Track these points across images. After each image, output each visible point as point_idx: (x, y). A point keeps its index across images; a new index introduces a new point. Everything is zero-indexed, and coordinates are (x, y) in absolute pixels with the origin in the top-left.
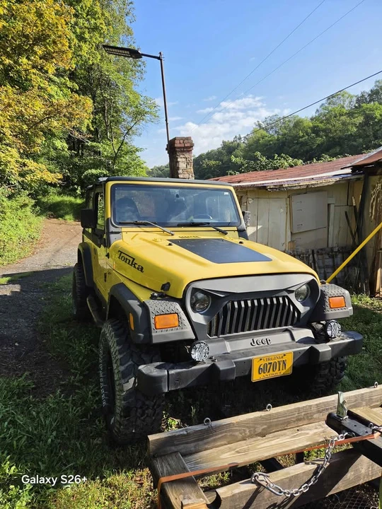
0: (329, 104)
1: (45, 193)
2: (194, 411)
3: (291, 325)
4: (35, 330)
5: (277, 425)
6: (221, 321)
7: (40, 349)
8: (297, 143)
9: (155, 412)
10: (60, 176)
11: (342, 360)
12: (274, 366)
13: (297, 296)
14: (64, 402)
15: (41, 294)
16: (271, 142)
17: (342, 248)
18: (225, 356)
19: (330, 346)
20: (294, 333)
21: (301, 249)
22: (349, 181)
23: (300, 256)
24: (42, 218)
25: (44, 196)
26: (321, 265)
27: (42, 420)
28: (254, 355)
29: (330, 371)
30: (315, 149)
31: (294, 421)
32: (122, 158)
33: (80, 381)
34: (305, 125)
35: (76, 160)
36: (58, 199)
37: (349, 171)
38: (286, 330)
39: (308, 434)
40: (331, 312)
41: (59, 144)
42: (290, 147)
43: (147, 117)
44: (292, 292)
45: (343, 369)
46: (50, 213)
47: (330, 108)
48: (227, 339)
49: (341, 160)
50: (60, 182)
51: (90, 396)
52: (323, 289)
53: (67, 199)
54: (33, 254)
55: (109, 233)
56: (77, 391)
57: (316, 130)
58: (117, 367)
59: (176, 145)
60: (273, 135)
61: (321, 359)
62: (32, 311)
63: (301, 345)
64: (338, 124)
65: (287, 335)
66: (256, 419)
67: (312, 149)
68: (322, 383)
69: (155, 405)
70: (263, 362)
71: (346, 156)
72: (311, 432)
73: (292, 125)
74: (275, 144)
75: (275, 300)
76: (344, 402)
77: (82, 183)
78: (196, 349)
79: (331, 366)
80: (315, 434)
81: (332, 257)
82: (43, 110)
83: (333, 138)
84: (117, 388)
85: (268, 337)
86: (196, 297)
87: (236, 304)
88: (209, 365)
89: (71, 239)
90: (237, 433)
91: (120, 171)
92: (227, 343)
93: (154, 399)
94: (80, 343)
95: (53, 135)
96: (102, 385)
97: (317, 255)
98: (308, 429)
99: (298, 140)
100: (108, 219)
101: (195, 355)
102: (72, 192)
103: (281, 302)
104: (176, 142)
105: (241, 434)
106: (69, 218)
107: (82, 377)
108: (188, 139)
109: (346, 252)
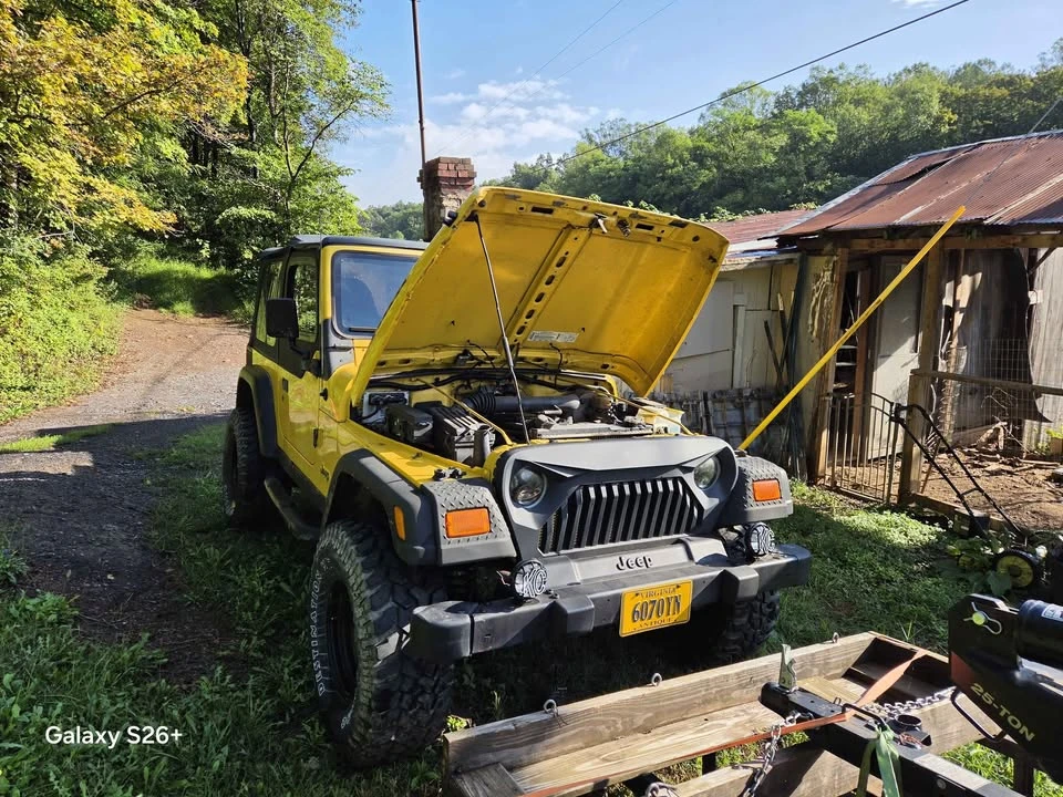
0: (725, 105)
1: (130, 252)
2: (498, 699)
3: (687, 531)
4: (144, 548)
5: (670, 711)
6: (565, 523)
7: (162, 587)
8: (663, 179)
9: (435, 701)
10: (171, 217)
11: (773, 598)
12: (658, 607)
13: (697, 479)
14: (233, 691)
15: (142, 473)
16: (612, 174)
17: (759, 390)
18: (572, 590)
19: (757, 570)
20: (692, 546)
21: (684, 391)
22: (772, 264)
23: (681, 403)
24: (123, 308)
25: (127, 258)
26: (720, 422)
27: (193, 725)
28: (625, 586)
29: (750, 620)
30: (696, 193)
31: (699, 704)
32: (307, 187)
33: (261, 649)
34: (678, 143)
35: (205, 184)
36: (157, 266)
37: (773, 243)
38: (678, 541)
39: (724, 725)
40: (758, 510)
41: (170, 148)
42: (649, 186)
43: (365, 105)
44: (689, 470)
45: (772, 615)
46: (138, 296)
47: (726, 114)
48: (574, 556)
49: (753, 219)
50: (171, 229)
51: (286, 677)
52: (743, 466)
53: (178, 267)
54: (104, 386)
55: (328, 349)
56: (257, 669)
57: (698, 155)
58: (365, 613)
59: (440, 174)
60: (615, 160)
61: (742, 594)
62: (131, 508)
63: (707, 568)
64: (741, 146)
65: (680, 549)
66: (635, 699)
67: (690, 192)
68: (735, 642)
69: (435, 686)
70: (640, 600)
71: (760, 213)
72: (730, 723)
73: (652, 141)
74: (619, 177)
75: (660, 484)
76: (792, 662)
77: (212, 233)
78: (524, 574)
79: (753, 610)
80: (736, 725)
81: (741, 408)
82: (139, 75)
83: (731, 172)
84: (363, 655)
85: (647, 554)
86: (519, 478)
87: (592, 491)
88: (546, 605)
89: (188, 355)
90: (602, 728)
91: (301, 213)
92: (575, 565)
93: (434, 675)
94: (249, 573)
95: (154, 127)
96: (315, 653)
97: (713, 403)
98: (723, 718)
99: (664, 172)
100: (326, 321)
101: (521, 587)
102: (190, 253)
103: (671, 488)
104: (441, 166)
105: (608, 728)
106: (184, 309)
107: (263, 641)
108: (464, 162)
109: (768, 398)
